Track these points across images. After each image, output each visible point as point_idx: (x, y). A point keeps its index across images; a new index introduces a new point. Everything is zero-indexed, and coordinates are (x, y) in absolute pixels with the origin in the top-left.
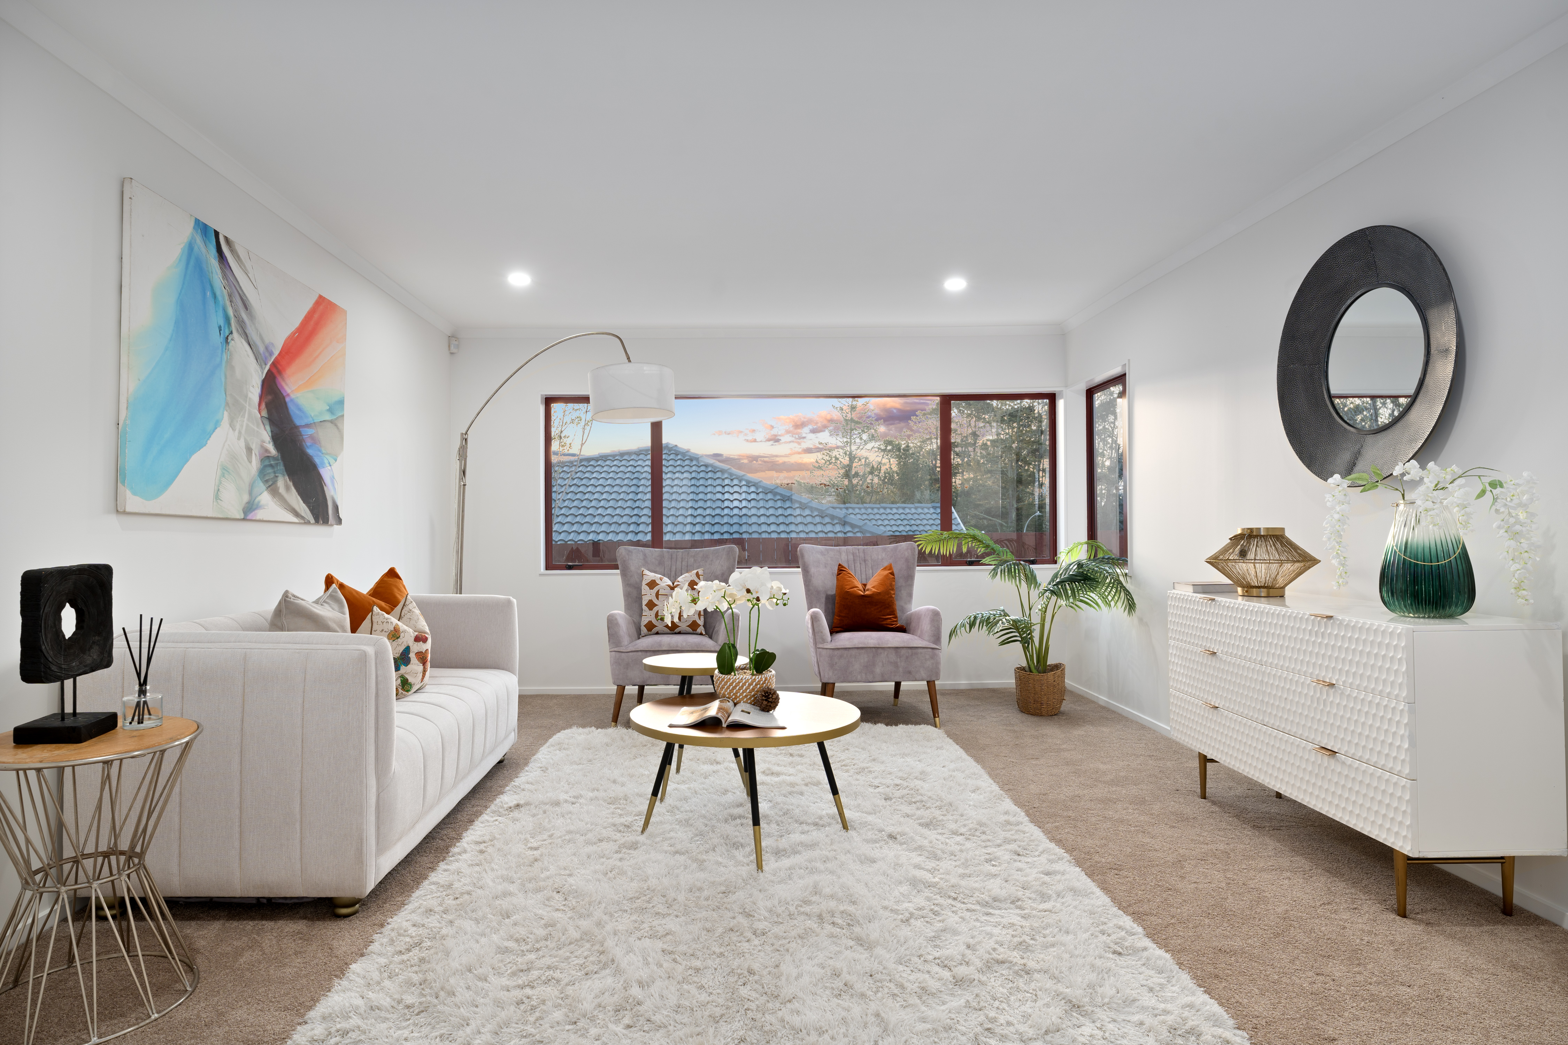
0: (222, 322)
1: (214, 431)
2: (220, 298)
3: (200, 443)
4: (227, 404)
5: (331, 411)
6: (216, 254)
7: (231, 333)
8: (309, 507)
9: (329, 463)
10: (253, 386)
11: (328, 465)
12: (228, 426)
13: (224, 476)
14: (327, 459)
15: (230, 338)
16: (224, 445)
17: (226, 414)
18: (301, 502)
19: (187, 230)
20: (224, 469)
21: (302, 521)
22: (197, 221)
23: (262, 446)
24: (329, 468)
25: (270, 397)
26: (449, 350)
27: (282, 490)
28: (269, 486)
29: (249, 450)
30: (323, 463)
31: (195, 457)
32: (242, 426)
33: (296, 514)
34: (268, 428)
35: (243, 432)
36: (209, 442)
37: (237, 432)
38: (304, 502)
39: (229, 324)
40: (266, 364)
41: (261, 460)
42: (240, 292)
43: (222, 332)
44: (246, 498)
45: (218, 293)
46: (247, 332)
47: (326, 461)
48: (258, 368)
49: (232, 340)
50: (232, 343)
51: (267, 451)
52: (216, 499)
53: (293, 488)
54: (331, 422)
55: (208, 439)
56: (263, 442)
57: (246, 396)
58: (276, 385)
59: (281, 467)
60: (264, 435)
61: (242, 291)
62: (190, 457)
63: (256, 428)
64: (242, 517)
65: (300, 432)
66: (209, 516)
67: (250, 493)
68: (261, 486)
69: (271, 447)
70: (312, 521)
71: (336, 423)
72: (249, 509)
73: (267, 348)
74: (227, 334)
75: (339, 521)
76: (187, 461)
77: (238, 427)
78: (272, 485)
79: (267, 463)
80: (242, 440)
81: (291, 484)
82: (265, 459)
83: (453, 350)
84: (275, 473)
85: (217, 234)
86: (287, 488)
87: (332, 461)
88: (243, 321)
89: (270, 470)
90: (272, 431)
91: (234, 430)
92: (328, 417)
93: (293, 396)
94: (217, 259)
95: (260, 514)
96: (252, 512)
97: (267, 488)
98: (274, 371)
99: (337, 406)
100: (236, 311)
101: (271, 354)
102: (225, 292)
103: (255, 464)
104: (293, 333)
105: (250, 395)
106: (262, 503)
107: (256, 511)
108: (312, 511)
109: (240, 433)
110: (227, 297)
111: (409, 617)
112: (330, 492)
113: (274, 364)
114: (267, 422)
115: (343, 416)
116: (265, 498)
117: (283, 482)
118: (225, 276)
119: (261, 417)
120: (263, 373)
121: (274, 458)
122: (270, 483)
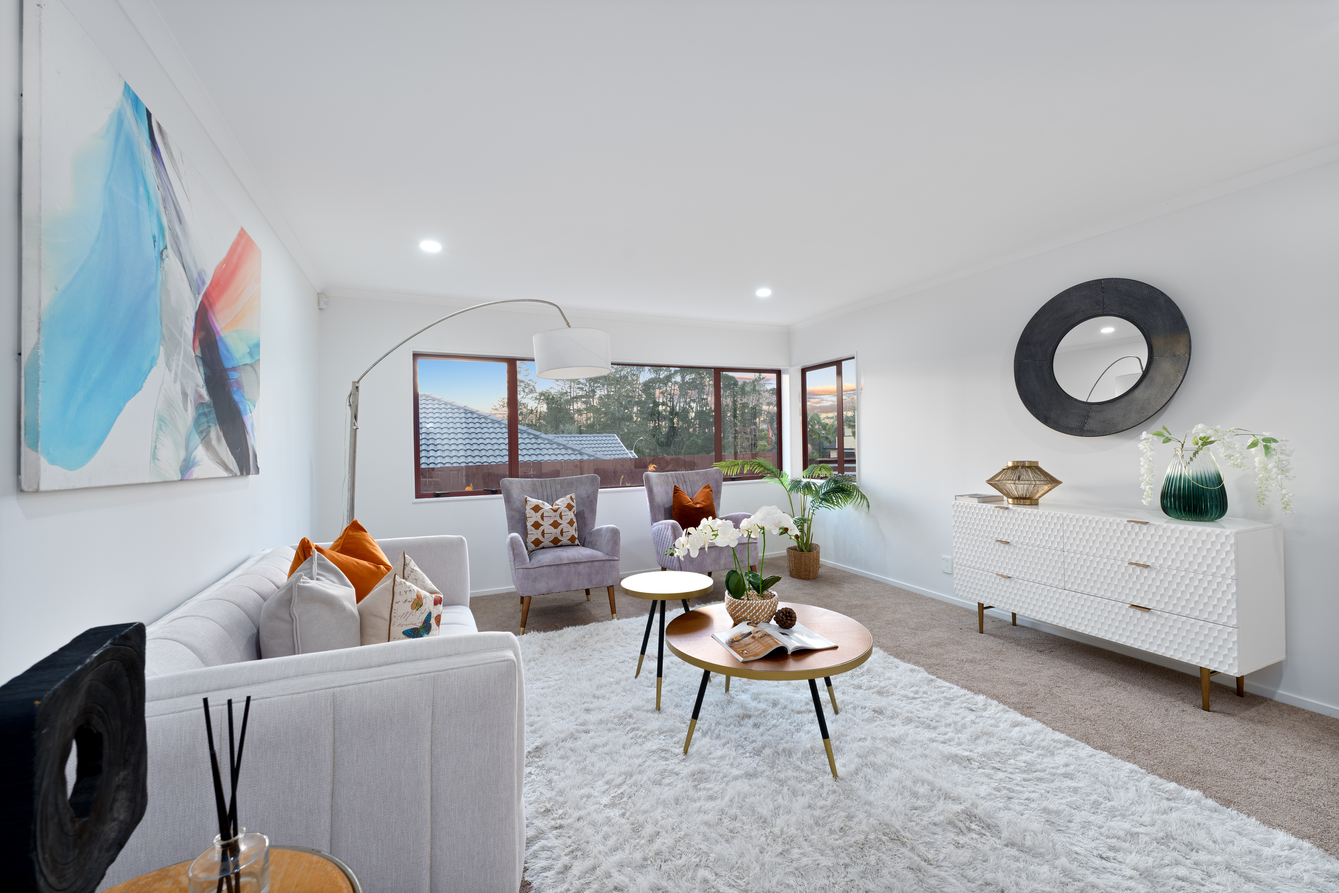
0: (156, 232)
1: (150, 371)
2: (153, 200)
3: (134, 388)
4: (163, 337)
5: (251, 354)
6: (149, 142)
7: (166, 248)
8: (235, 458)
9: (250, 410)
10: (188, 318)
11: (249, 412)
12: (165, 365)
13: (161, 429)
14: (249, 405)
15: (164, 253)
16: (160, 389)
17: (162, 349)
18: (230, 453)
19: (117, 93)
20: (161, 420)
21: (231, 475)
22: (127, 88)
23: (197, 391)
24: (250, 414)
25: (202, 334)
26: (319, 305)
27: (214, 442)
28: (204, 438)
29: (185, 395)
30: (245, 410)
31: (129, 405)
32: (178, 365)
33: (227, 468)
34: (202, 369)
35: (179, 373)
36: (144, 385)
37: (173, 372)
38: (232, 454)
39: (164, 236)
40: (199, 294)
41: (196, 408)
42: (174, 199)
43: (156, 244)
44: (183, 454)
45: (152, 193)
46: (182, 251)
47: (248, 408)
48: (191, 296)
49: (167, 257)
50: (166, 261)
51: (201, 396)
52: (154, 459)
53: (223, 438)
54: (251, 365)
55: (144, 382)
56: (198, 386)
57: (181, 330)
58: (208, 320)
59: (213, 416)
60: (198, 377)
61: (176, 198)
62: (124, 405)
63: (191, 369)
64: (180, 479)
65: (228, 375)
66: (146, 482)
67: (187, 448)
68: (196, 438)
69: (204, 392)
70: (238, 473)
71: (254, 366)
72: (187, 466)
73: (199, 274)
74: (162, 248)
75: (257, 471)
76: (120, 410)
77: (174, 367)
78: (206, 436)
79: (201, 411)
80: (178, 383)
81: (221, 434)
82: (200, 405)
83: (322, 306)
84: (208, 422)
85: (149, 115)
86: (219, 440)
87: (252, 407)
88: (177, 237)
89: (204, 420)
90: (205, 374)
91: (170, 370)
92: (248, 361)
93: (222, 334)
94: (150, 148)
95: (197, 473)
96: (188, 471)
97: (202, 440)
98: (206, 303)
99: (254, 349)
100: (170, 221)
101: (204, 283)
102: (159, 193)
103: (191, 413)
104: (222, 263)
105: (185, 329)
106: (198, 458)
107: (192, 469)
108: (238, 462)
109: (176, 374)
110: (161, 202)
111: (414, 577)
112: (251, 441)
113: (206, 295)
114: (200, 363)
115: (259, 360)
116: (200, 453)
117: (215, 432)
118: (158, 173)
119: (196, 356)
120: (196, 303)
121: (207, 405)
122: (204, 434)
